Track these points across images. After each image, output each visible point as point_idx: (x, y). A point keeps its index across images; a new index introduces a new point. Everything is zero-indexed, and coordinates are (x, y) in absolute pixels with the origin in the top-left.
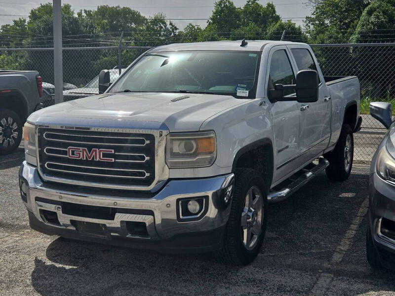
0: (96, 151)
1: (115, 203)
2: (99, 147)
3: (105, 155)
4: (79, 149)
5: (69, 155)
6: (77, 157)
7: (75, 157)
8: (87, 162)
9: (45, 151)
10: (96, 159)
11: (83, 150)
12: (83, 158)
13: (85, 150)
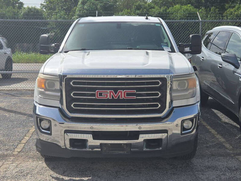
0: (121, 92)
1: (140, 128)
2: (123, 89)
3: (128, 94)
4: (107, 91)
5: (98, 97)
7: (103, 97)
8: (113, 101)
9: (72, 95)
10: (121, 97)
11: (110, 92)
12: (110, 97)
13: (112, 92)
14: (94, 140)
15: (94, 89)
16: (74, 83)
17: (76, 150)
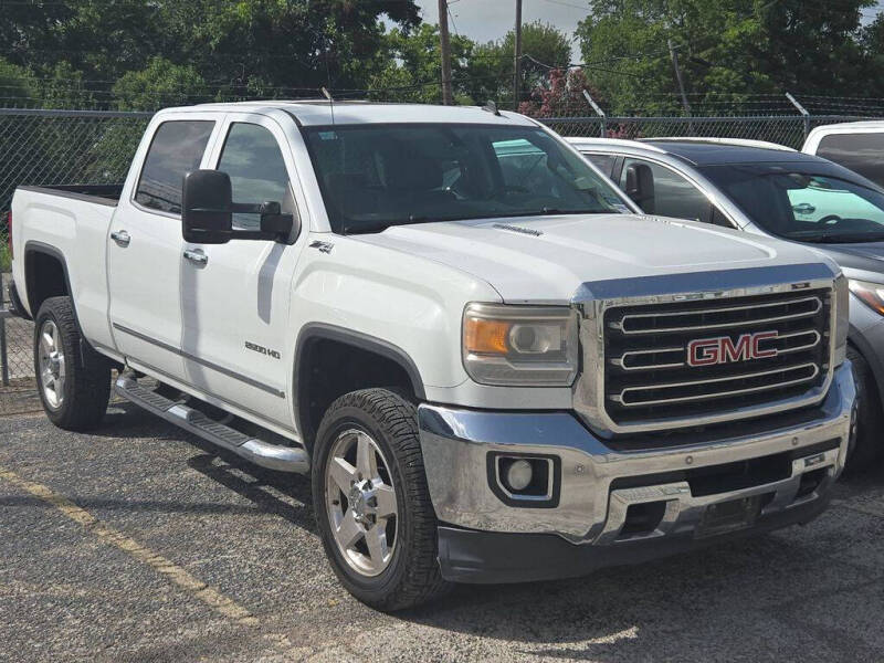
0: (747, 339)
2: (751, 329)
3: (764, 345)
4: (716, 342)
5: (693, 361)
6: (709, 361)
7: (703, 362)
8: (728, 368)
9: (621, 362)
10: (747, 356)
11: (723, 341)
12: (723, 359)
13: (727, 341)
14: (697, 498)
15: (682, 339)
16: (628, 325)
17: (637, 541)
